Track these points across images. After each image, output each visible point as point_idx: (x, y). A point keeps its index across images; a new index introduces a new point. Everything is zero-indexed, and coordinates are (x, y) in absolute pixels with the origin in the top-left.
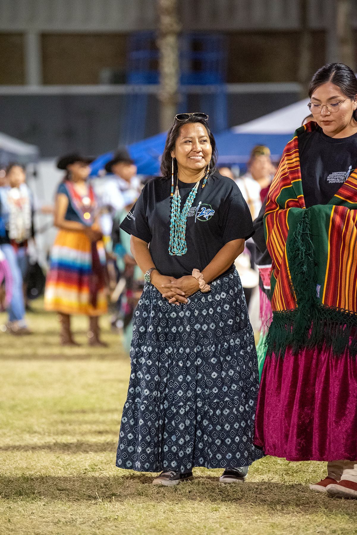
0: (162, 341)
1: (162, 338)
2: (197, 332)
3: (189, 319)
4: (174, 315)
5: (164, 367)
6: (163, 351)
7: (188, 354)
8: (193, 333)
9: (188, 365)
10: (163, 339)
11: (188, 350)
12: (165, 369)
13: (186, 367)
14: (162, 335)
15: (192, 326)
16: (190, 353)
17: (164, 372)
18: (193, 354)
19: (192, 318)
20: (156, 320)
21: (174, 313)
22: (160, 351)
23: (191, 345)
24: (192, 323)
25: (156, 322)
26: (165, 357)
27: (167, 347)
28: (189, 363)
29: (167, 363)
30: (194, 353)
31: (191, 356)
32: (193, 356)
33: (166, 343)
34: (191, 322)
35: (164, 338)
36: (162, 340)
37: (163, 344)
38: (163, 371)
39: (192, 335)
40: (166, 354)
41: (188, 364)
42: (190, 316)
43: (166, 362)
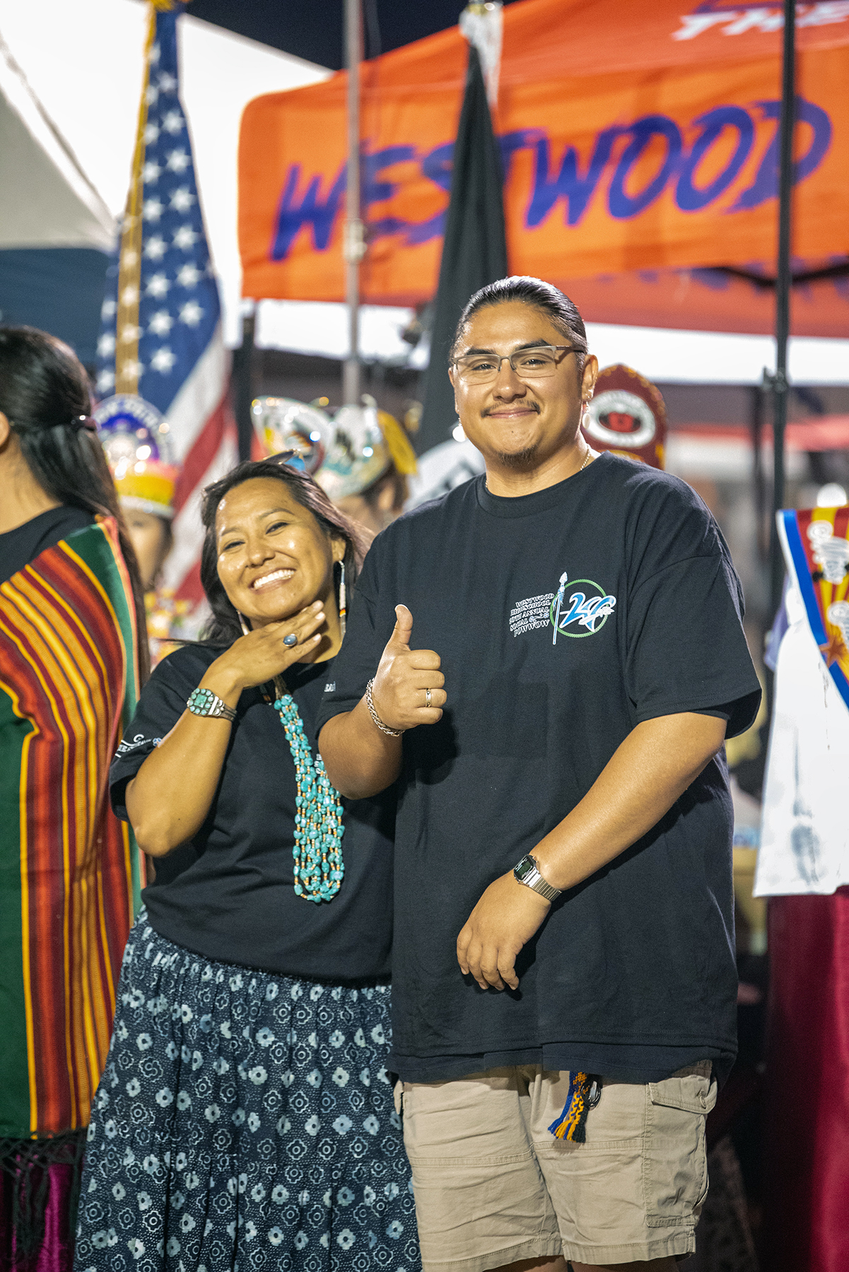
0: (219, 1152)
1: (222, 1140)
2: (341, 1144)
3: (317, 1098)
4: (259, 1075)
5: (223, 1235)
6: (222, 1184)
7: (302, 1210)
8: (326, 1143)
9: (300, 1246)
10: (225, 1145)
11: (304, 1197)
12: (227, 1244)
13: (294, 1251)
14: (223, 1133)
15: (326, 1120)
16: (310, 1205)
17: (222, 1252)
18: (317, 1210)
19: (326, 1095)
20: (204, 1081)
21: (260, 1069)
22: (212, 1184)
23: (317, 1181)
24: (326, 1109)
25: (203, 1087)
26: (229, 1204)
27: (235, 1173)
28: (305, 1240)
29: (233, 1224)
30: (324, 1206)
31: (311, 1216)
32: (317, 1216)
33: (232, 1159)
34: (323, 1107)
35: (228, 1140)
36: (221, 1146)
37: (225, 1161)
38: (220, 1248)
39: (321, 1149)
40: (230, 1194)
41: (300, 1241)
42: (321, 1087)
43: (229, 1221)
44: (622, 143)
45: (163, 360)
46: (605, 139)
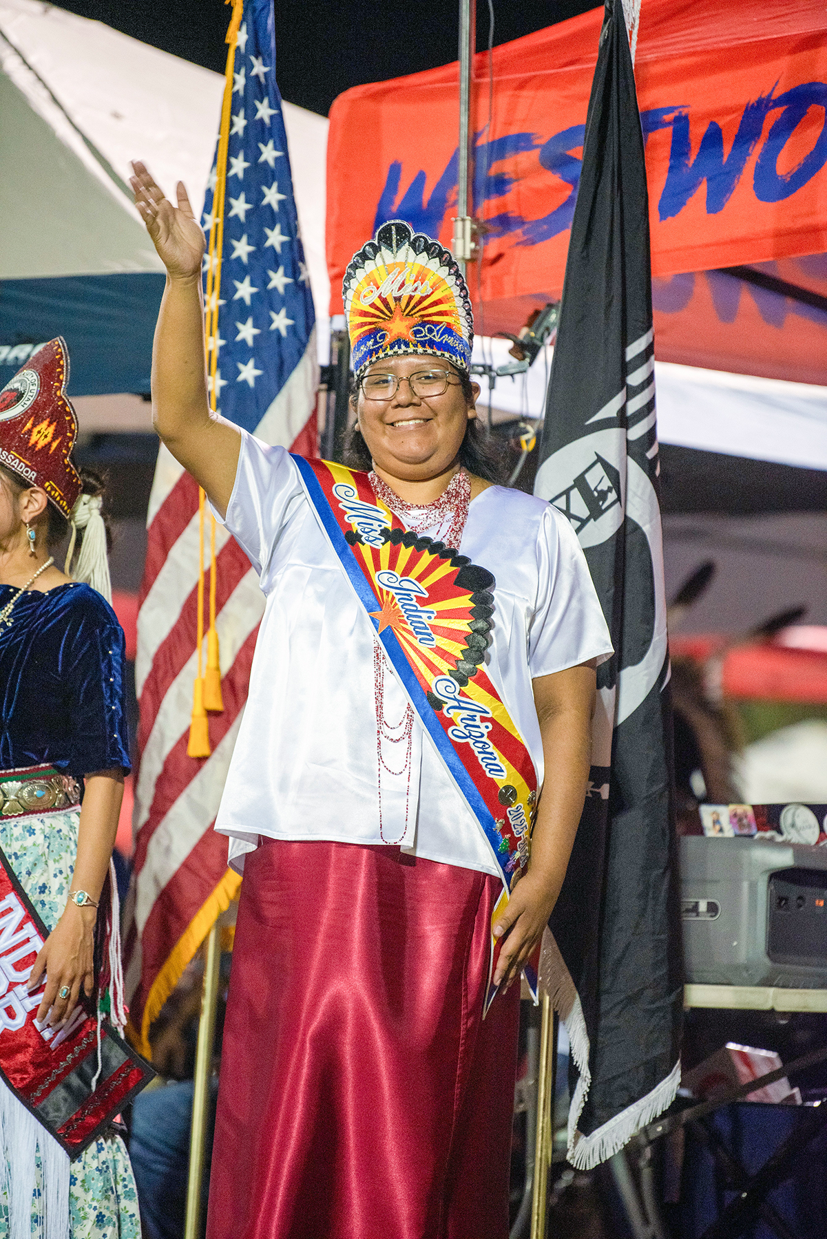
44: (774, 116)
45: (249, 373)
46: (755, 111)
